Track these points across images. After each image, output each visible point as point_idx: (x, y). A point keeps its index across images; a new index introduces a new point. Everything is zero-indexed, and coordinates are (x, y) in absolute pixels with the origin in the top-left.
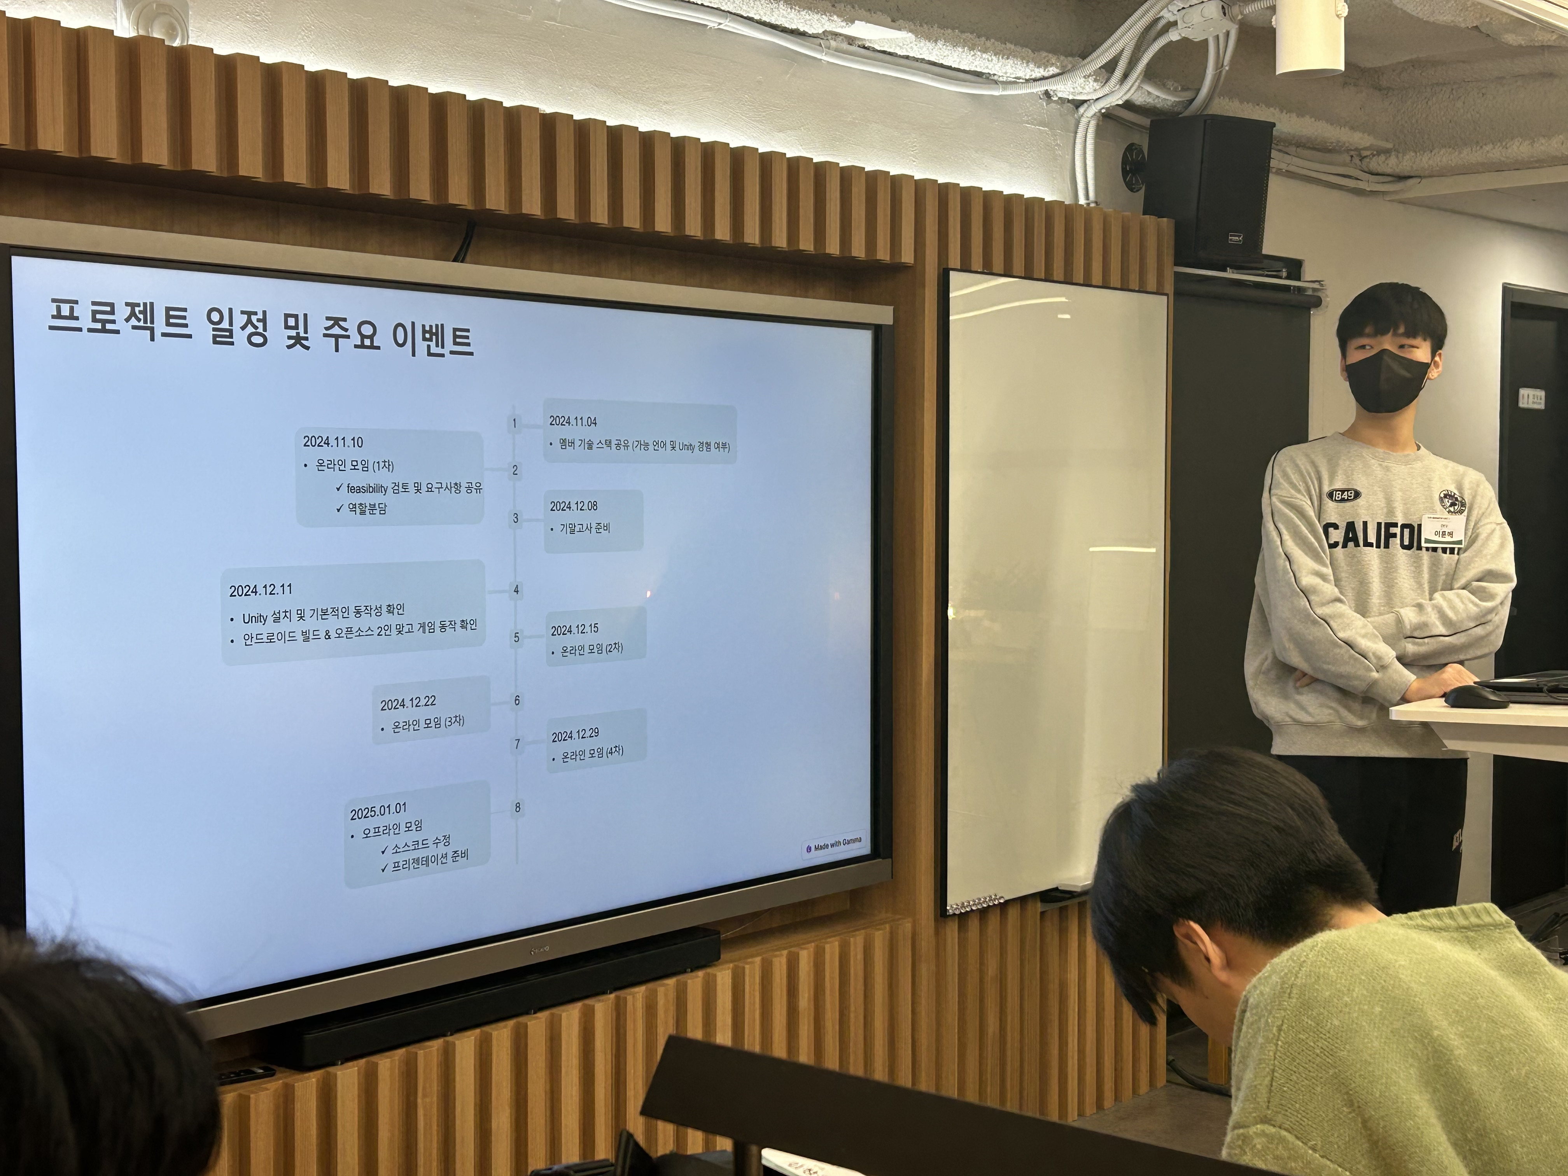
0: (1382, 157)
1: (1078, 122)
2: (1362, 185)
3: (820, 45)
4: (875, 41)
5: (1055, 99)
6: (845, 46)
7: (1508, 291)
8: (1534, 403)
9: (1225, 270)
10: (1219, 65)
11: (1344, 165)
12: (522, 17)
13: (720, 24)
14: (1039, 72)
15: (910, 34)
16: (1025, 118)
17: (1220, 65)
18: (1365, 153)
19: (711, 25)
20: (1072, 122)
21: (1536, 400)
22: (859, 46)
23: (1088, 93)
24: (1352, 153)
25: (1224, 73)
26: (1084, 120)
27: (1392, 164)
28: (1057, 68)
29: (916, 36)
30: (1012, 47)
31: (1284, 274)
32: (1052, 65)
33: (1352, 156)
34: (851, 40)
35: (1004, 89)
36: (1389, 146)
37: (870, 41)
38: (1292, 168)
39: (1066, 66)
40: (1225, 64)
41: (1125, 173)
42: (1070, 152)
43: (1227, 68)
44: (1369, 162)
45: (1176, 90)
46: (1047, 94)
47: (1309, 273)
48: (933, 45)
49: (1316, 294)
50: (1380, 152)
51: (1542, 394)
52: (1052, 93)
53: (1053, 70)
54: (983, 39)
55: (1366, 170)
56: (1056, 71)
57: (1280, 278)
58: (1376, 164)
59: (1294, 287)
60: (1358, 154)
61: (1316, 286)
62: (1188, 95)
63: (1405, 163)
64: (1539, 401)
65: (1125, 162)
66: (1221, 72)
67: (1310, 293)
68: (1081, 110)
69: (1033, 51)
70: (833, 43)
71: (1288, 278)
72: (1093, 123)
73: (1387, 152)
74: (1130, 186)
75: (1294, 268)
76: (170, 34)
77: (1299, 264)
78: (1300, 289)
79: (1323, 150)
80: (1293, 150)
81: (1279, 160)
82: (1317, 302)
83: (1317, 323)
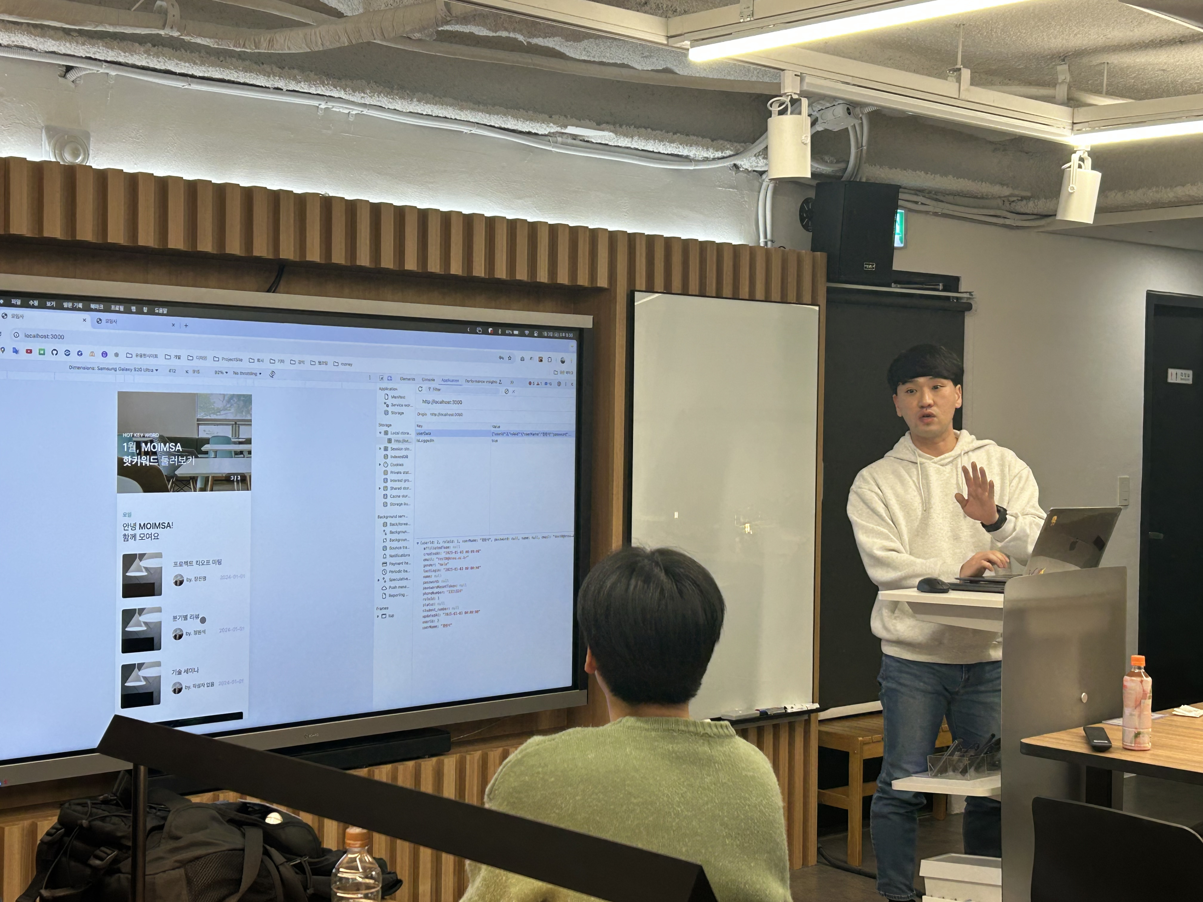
0: (1024, 202)
1: (761, 184)
2: (1008, 222)
3: (549, 141)
4: (591, 137)
5: (741, 169)
6: (570, 141)
7: (1151, 297)
8: (1181, 379)
9: (890, 286)
10: (859, 146)
11: (999, 208)
12: (324, 131)
13: (471, 130)
14: (719, 154)
15: (611, 134)
16: (718, 183)
18: (1012, 199)
19: (465, 131)
20: (757, 184)
21: (1184, 377)
22: (581, 140)
23: (762, 167)
24: (1003, 199)
25: (864, 152)
26: (765, 184)
27: (1030, 207)
28: (731, 150)
29: (616, 134)
30: (695, 138)
31: (941, 287)
32: (727, 149)
33: (1004, 201)
34: (574, 137)
35: (696, 165)
36: (1029, 194)
37: (588, 137)
38: (945, 211)
39: (739, 149)
40: (864, 144)
41: (802, 220)
42: (756, 205)
43: (865, 148)
44: (1015, 206)
45: (832, 162)
46: (735, 165)
47: (963, 287)
48: (631, 139)
49: (968, 301)
50: (1023, 198)
51: (1190, 372)
52: (739, 165)
53: (728, 153)
54: (671, 134)
55: (1013, 211)
56: (732, 153)
57: (938, 290)
58: (1021, 207)
59: (953, 297)
60: (1005, 199)
61: (968, 295)
62: (842, 165)
63: (1041, 206)
64: (1187, 378)
65: (802, 210)
66: (862, 150)
67: (964, 301)
68: (764, 176)
69: (712, 141)
70: (560, 139)
71: (943, 290)
72: (771, 186)
73: (1027, 198)
74: (806, 227)
75: (952, 283)
76: (76, 155)
77: (957, 279)
78: (957, 298)
79: (976, 197)
80: (950, 198)
81: (932, 206)
82: (969, 307)
83: (971, 323)
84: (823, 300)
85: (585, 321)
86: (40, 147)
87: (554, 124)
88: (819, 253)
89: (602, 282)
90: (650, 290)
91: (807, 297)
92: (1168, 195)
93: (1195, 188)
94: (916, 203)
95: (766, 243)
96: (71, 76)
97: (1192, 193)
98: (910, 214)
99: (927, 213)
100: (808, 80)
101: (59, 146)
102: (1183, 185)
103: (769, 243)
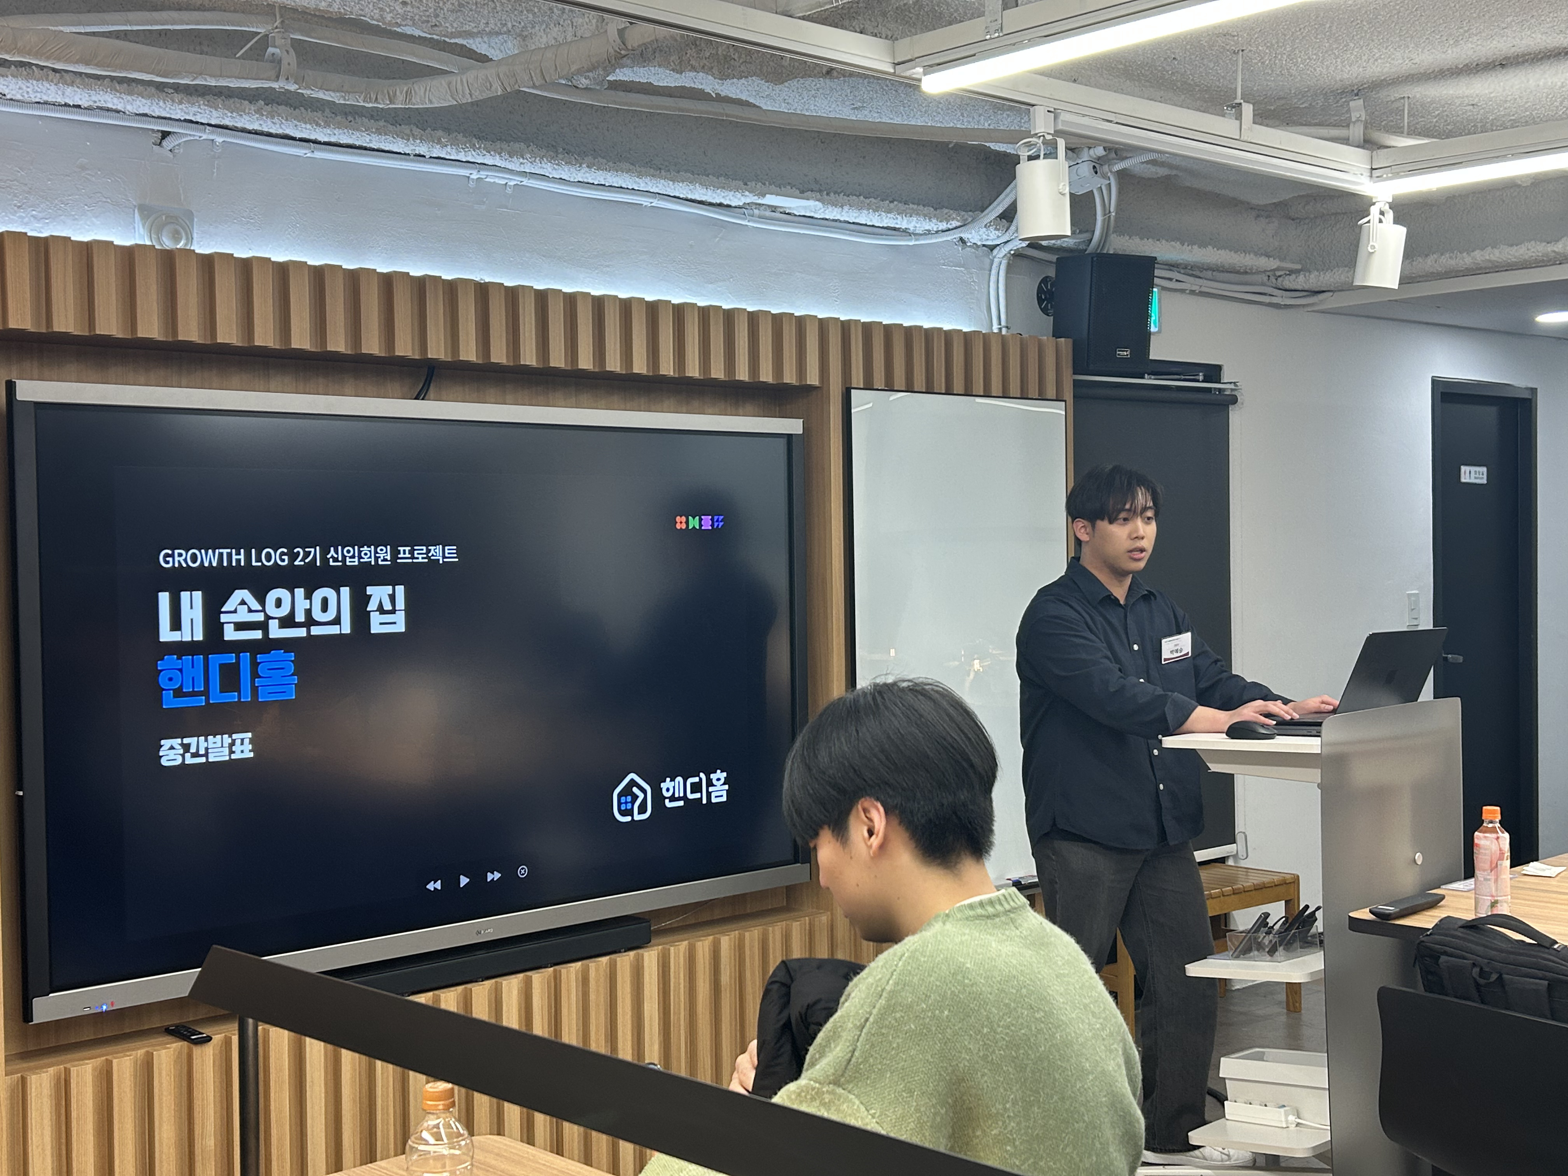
0: (1293, 276)
1: (991, 263)
2: (1274, 300)
3: (744, 214)
4: (794, 209)
5: (968, 244)
6: (768, 213)
7: (1436, 382)
8: (1475, 478)
9: (1143, 378)
10: (1106, 212)
11: (1263, 284)
12: (476, 207)
13: (651, 203)
14: (943, 226)
15: (817, 203)
16: (942, 261)
17: (1108, 212)
18: (1278, 273)
19: (645, 204)
20: (987, 261)
21: (1477, 476)
22: (781, 213)
23: (993, 240)
24: (1268, 273)
25: (1112, 218)
26: (996, 261)
27: (1300, 282)
28: (958, 221)
29: (823, 203)
30: (915, 207)
31: (1201, 378)
32: (953, 219)
33: (1269, 276)
34: (774, 209)
35: (916, 240)
36: (1299, 267)
37: (790, 208)
38: (1204, 289)
39: (967, 220)
40: (1112, 210)
41: (1040, 301)
42: (986, 286)
43: (1113, 214)
44: (1283, 281)
46: (961, 239)
47: (1226, 376)
48: (840, 209)
49: (1233, 393)
50: (1291, 272)
51: (1484, 470)
52: (966, 240)
53: (955, 224)
54: (888, 202)
55: (1281, 287)
56: (958, 224)
57: (1198, 381)
58: (1288, 282)
59: (1215, 388)
60: (1273, 274)
61: (1232, 386)
62: (1086, 236)
63: (1313, 280)
64: (1481, 476)
65: (1040, 291)
66: (1109, 217)
67: (1227, 393)
68: (995, 252)
69: (936, 209)
70: (756, 212)
71: (1203, 381)
72: (1005, 262)
73: (1297, 272)
74: (1045, 311)
75: (1213, 372)
76: (176, 237)
77: (1218, 368)
78: (1220, 390)
79: (1238, 272)
80: (1209, 274)
81: (1191, 283)
82: (1234, 400)
83: (1236, 417)
84: (1068, 394)
85: (794, 426)
86: (133, 231)
87: (750, 192)
88: (1063, 339)
89: (813, 379)
90: (869, 386)
91: (1051, 392)
92: (1466, 260)
93: (1496, 252)
94: (1170, 279)
95: (1000, 329)
96: (168, 143)
97: (1493, 258)
98: (1164, 292)
99: (1183, 291)
100: (1064, 116)
101: (156, 229)
102: (1482, 249)
103: (1004, 331)
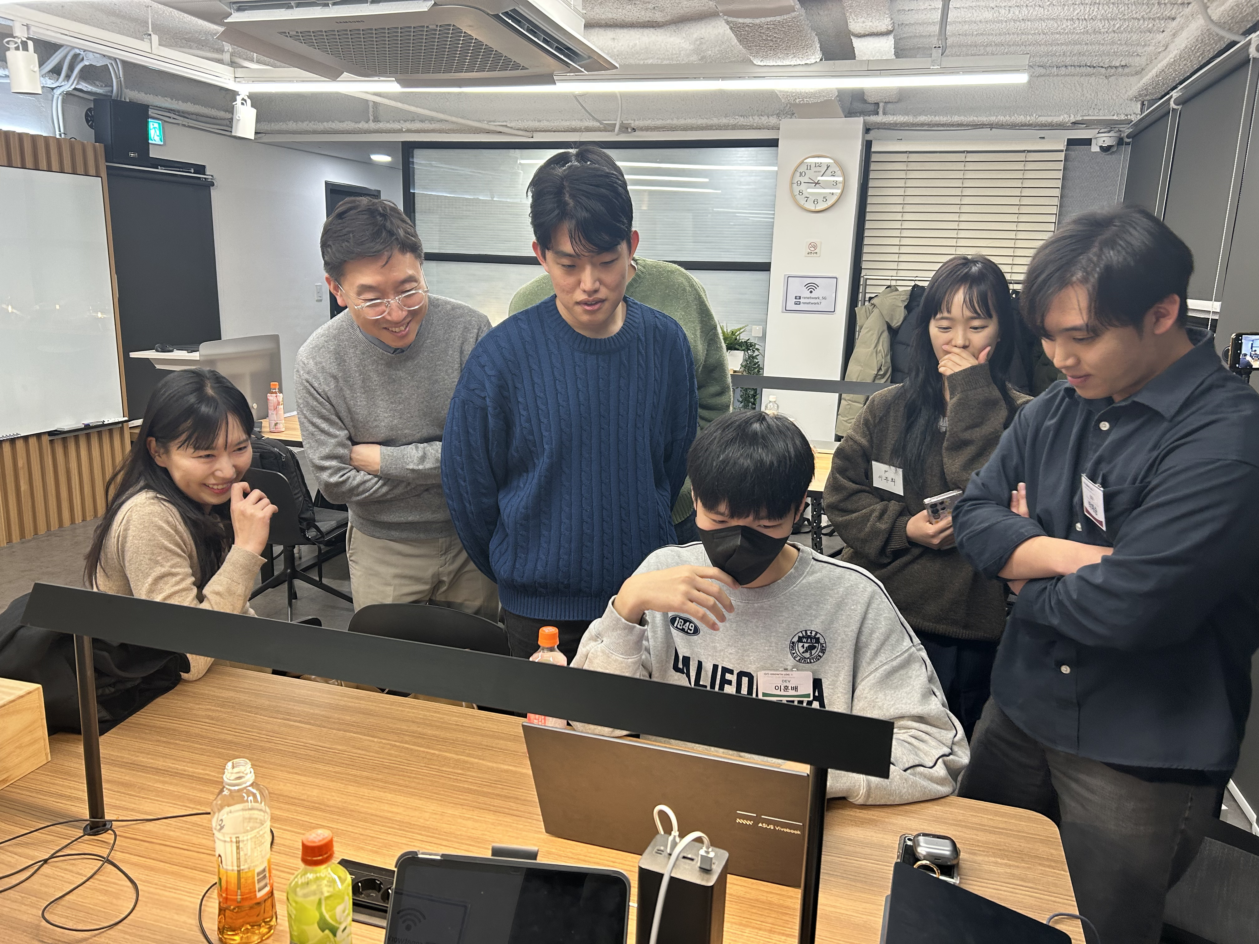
1: (53, 96)
7: (327, 184)
9: (157, 168)
10: (118, 77)
20: (50, 96)
23: (49, 84)
25: (123, 82)
26: (55, 96)
31: (192, 171)
38: (190, 125)
41: (87, 121)
42: (50, 110)
43: (123, 78)
45: (102, 86)
47: (208, 172)
49: (212, 181)
57: (191, 173)
59: (201, 177)
61: (210, 177)
62: (109, 89)
65: (87, 115)
66: (121, 81)
67: (209, 180)
68: (55, 91)
71: (195, 173)
72: (60, 98)
74: (91, 126)
75: (201, 169)
77: (204, 167)
78: (205, 178)
79: (210, 118)
80: (194, 117)
81: (181, 120)
82: (213, 184)
83: (214, 194)
84: (104, 174)
88: (99, 144)
91: (92, 171)
92: (321, 126)
93: (334, 124)
94: (170, 117)
95: (60, 135)
97: (332, 127)
98: (166, 124)
99: (178, 124)
100: (33, 29)
102: (328, 122)
103: (63, 136)
